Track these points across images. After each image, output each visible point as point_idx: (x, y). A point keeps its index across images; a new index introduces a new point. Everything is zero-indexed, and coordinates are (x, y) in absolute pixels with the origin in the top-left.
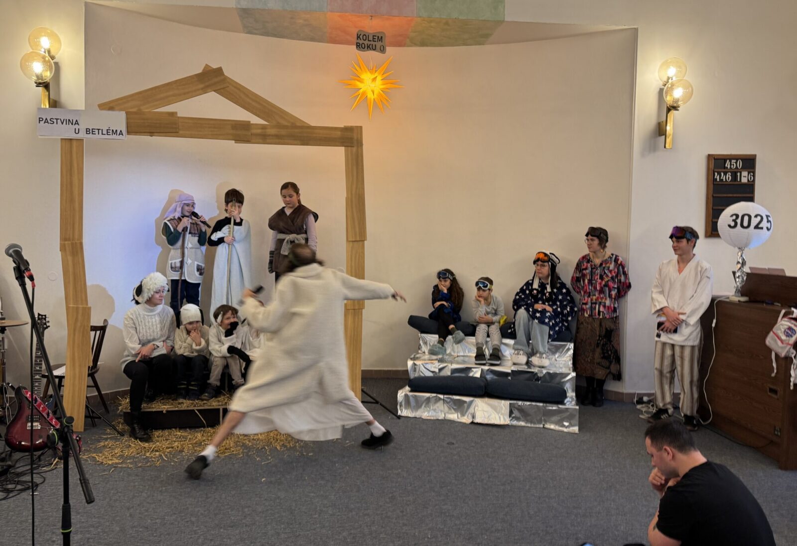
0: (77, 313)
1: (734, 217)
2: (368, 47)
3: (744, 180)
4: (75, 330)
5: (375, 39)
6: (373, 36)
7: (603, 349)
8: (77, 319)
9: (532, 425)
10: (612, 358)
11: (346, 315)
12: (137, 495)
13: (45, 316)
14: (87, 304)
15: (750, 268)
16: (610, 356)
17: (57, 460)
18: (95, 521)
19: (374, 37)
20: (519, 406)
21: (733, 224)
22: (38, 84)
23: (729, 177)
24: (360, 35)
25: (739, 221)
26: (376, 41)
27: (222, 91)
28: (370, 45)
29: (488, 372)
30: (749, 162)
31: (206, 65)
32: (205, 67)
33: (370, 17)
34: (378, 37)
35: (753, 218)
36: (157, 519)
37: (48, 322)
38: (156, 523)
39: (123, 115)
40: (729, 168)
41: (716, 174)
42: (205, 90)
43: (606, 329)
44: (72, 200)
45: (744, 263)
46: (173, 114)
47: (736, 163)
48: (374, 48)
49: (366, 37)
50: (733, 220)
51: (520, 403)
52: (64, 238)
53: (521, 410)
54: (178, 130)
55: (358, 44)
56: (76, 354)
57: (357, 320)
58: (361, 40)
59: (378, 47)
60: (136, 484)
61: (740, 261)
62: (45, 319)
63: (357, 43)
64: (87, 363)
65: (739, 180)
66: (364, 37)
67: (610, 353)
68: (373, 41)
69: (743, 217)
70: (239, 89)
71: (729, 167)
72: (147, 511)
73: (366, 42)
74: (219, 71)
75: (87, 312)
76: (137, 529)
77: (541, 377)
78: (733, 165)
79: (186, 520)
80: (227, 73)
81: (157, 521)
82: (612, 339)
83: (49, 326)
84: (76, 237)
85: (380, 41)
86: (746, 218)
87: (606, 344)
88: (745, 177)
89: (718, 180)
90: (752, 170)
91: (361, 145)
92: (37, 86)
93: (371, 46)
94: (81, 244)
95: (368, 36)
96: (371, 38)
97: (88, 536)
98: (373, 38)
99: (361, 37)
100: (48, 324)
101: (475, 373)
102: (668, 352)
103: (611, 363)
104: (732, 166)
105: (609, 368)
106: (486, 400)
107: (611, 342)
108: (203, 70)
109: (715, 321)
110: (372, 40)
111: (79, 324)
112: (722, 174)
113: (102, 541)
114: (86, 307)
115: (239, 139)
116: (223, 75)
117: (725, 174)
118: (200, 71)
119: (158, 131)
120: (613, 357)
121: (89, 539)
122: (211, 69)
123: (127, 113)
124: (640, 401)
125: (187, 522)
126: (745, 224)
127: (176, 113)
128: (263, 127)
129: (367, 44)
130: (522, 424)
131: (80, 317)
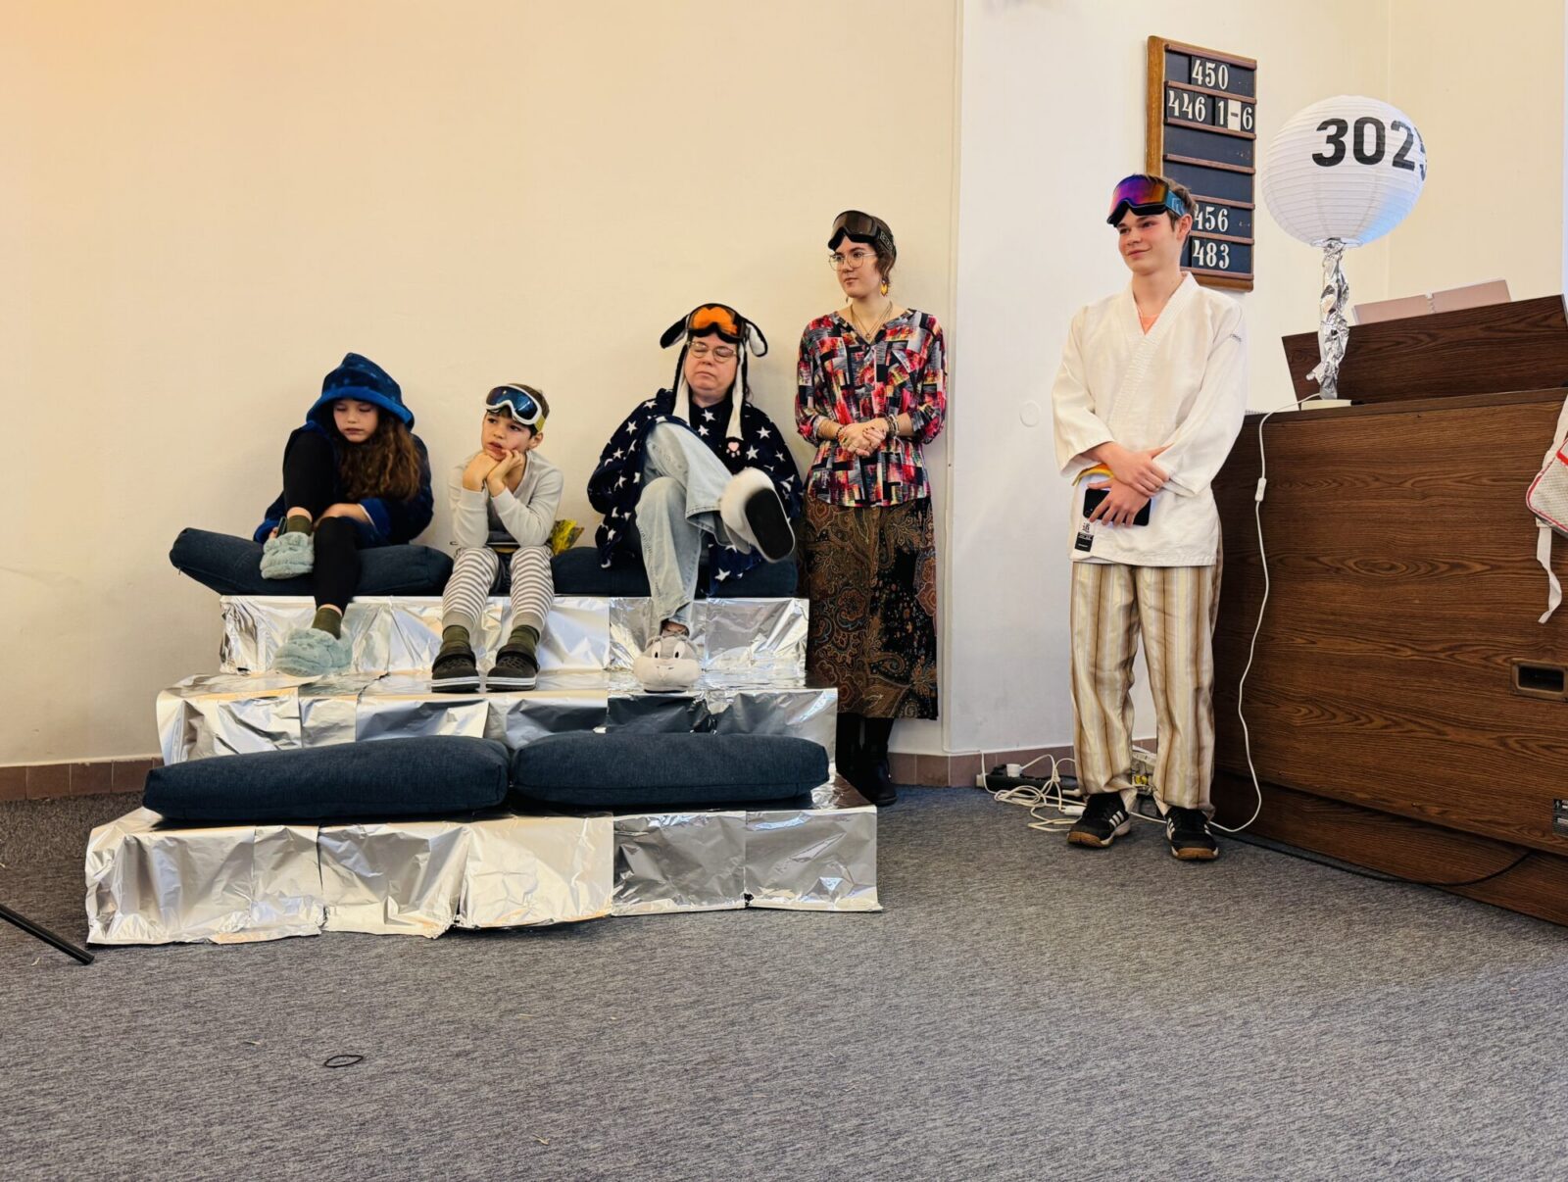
1: (1332, 130)
3: (1234, 125)
7: (885, 619)
9: (705, 907)
10: (915, 644)
15: (1358, 309)
16: (910, 637)
20: (655, 830)
21: (1329, 151)
23: (1200, 109)
25: (1348, 139)
29: (518, 716)
30: (1243, 74)
35: (1388, 132)
40: (1200, 82)
41: (1172, 93)
43: (899, 550)
45: (1341, 294)
47: (1216, 70)
50: (1330, 139)
51: (656, 820)
53: (660, 849)
61: (1335, 286)
65: (1222, 122)
67: (910, 627)
69: (1360, 125)
71: (1200, 78)
77: (718, 716)
78: (1209, 75)
82: (917, 580)
86: (1370, 131)
87: (899, 599)
88: (1236, 115)
89: (1177, 114)
90: (1248, 99)
101: (463, 724)
102: (1117, 596)
103: (913, 660)
104: (1207, 79)
105: (905, 679)
106: (515, 824)
107: (912, 591)
109: (1262, 483)
112: (1186, 96)
117: (1193, 101)
120: (920, 642)
124: (998, 780)
126: (1369, 149)
130: (667, 905)
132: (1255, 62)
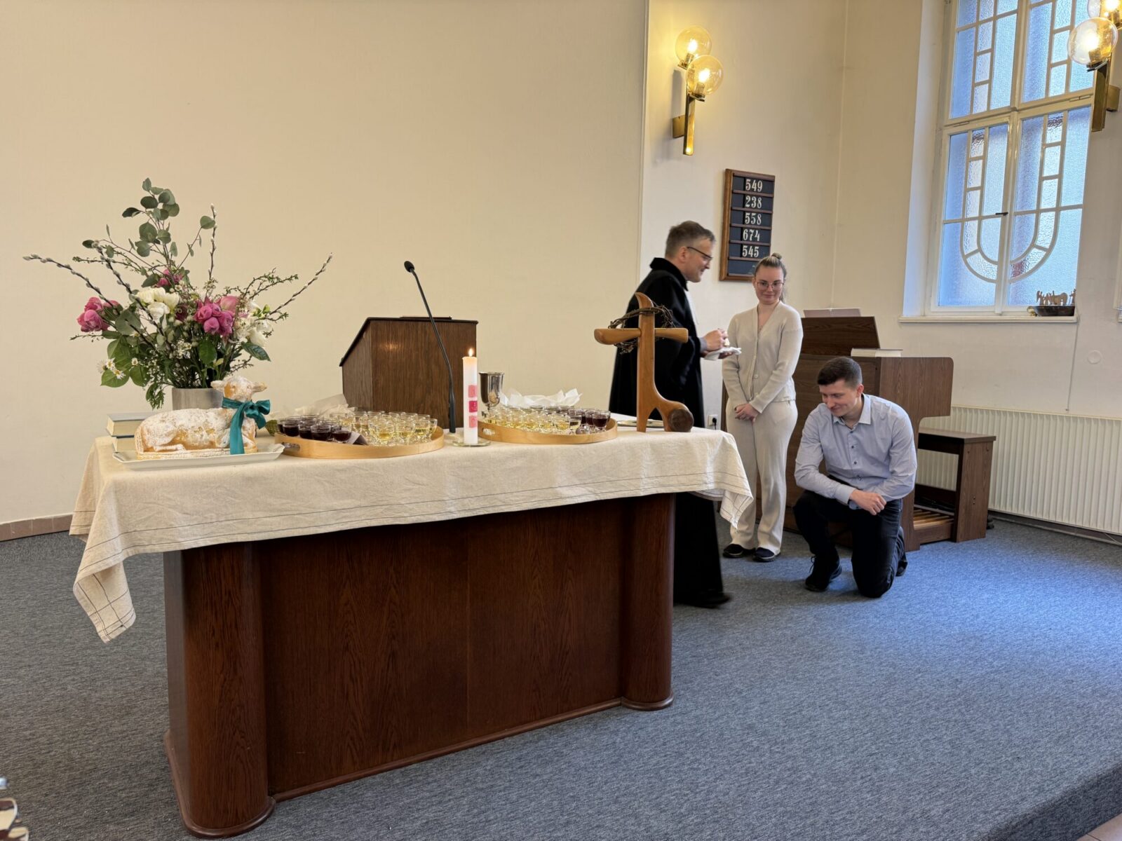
30: (769, 183)
47: (757, 183)
78: (754, 185)
132: (774, 177)
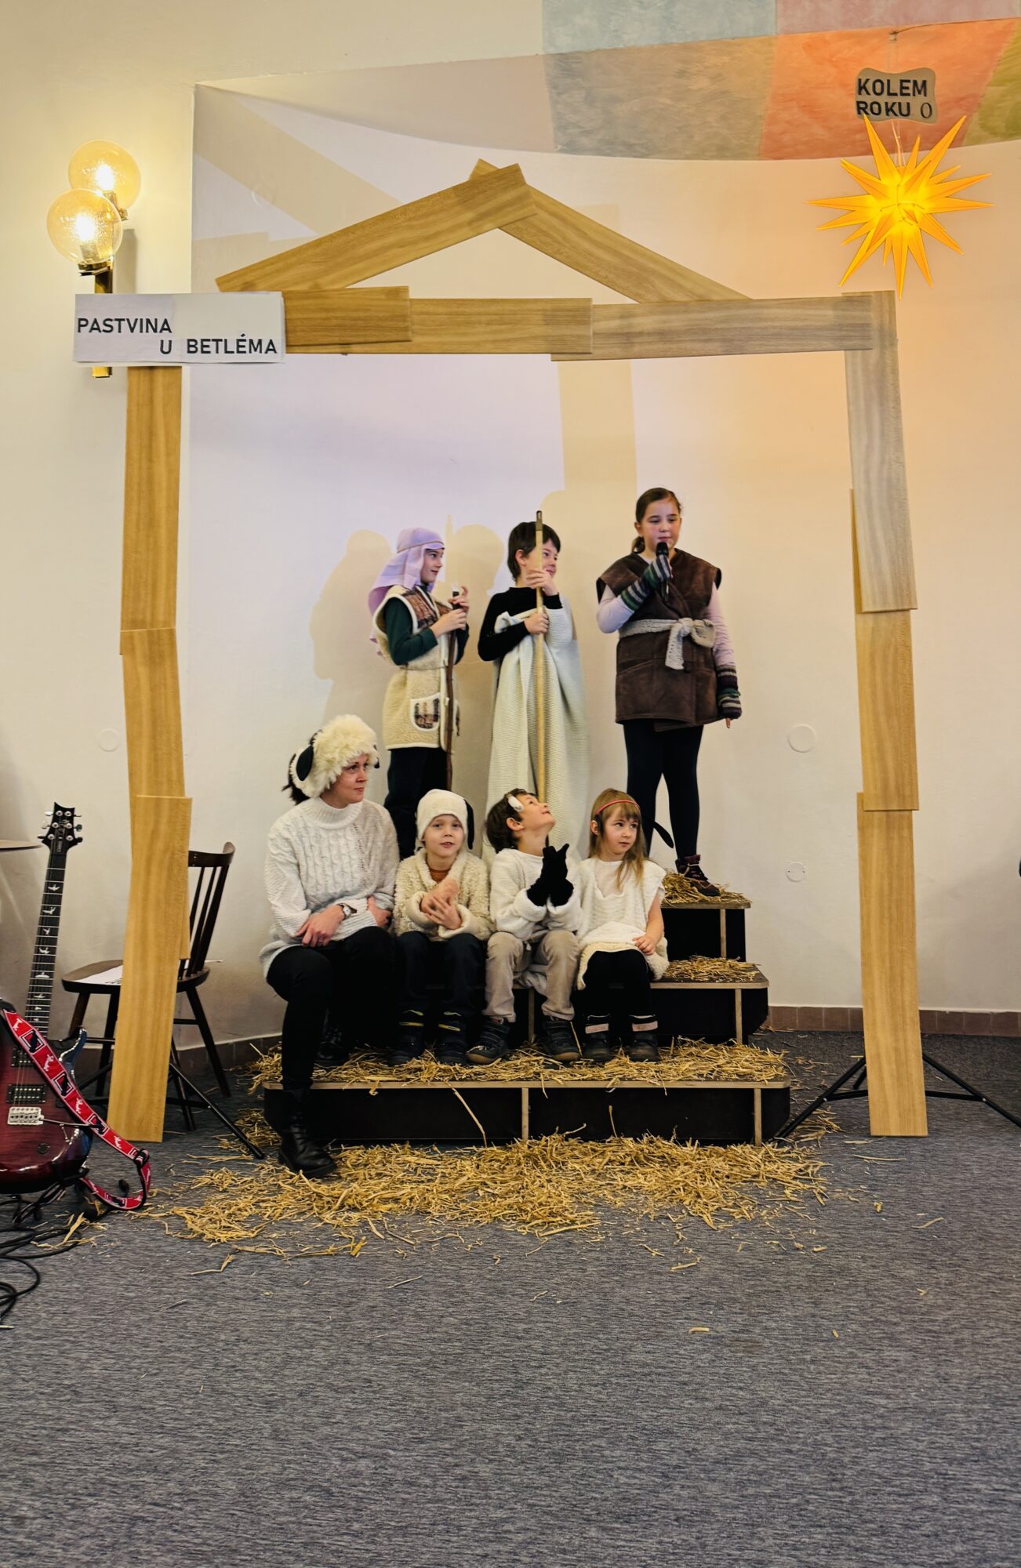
0: (158, 814)
2: (889, 110)
4: (149, 860)
5: (907, 88)
6: (902, 81)
8: (155, 832)
11: (862, 829)
12: (298, 1353)
13: (72, 810)
14: (182, 792)
17: (80, 1220)
18: (161, 1448)
19: (905, 84)
22: (87, 270)
24: (867, 80)
26: (908, 95)
27: (520, 225)
28: (894, 104)
31: (481, 161)
32: (477, 167)
33: (892, 37)
34: (915, 83)
36: (364, 1456)
37: (79, 827)
38: (357, 1474)
39: (276, 299)
42: (476, 227)
44: (152, 524)
46: (397, 293)
48: (905, 112)
49: (882, 85)
52: (130, 621)
54: (410, 333)
55: (862, 106)
56: (151, 926)
57: (896, 842)
58: (868, 93)
59: (915, 110)
60: (296, 1312)
62: (71, 819)
63: (858, 103)
64: (177, 949)
66: (878, 85)
68: (902, 94)
70: (563, 219)
72: (327, 1418)
73: (883, 99)
74: (512, 176)
75: (181, 810)
76: (295, 1495)
79: (458, 1471)
80: (531, 179)
81: (362, 1464)
83: (80, 840)
84: (161, 617)
85: (919, 92)
91: (893, 343)
92: (83, 274)
93: (896, 109)
94: (172, 633)
95: (889, 81)
96: (896, 88)
97: (132, 1507)
98: (902, 88)
99: (869, 86)
100: (77, 834)
108: (472, 175)
110: (898, 92)
111: (160, 845)
113: (176, 1537)
114: (178, 800)
115: (562, 351)
116: (523, 183)
118: (464, 177)
119: (361, 339)
121: (134, 1520)
122: (492, 170)
123: (286, 297)
125: (464, 1478)
127: (405, 290)
128: (625, 313)
129: (886, 104)
131: (163, 828)
